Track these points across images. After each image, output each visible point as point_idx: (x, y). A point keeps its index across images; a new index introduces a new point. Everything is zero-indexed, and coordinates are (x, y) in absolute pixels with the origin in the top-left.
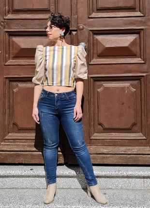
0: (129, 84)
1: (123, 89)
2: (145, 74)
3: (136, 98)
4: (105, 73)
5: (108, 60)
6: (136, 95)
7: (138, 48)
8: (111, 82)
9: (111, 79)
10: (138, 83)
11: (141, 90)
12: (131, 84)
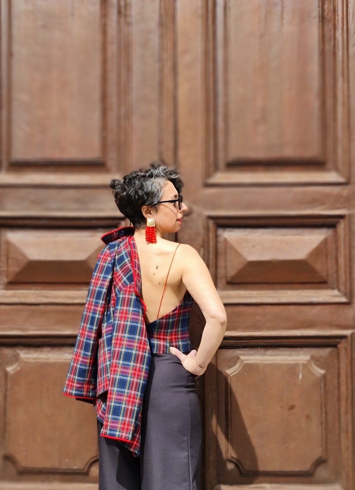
0: (308, 357)
1: (292, 369)
2: (348, 332)
3: (326, 392)
4: (247, 329)
5: (254, 293)
6: (325, 385)
7: (331, 263)
8: (262, 351)
9: (262, 342)
10: (330, 354)
11: (339, 374)
12: (313, 358)
